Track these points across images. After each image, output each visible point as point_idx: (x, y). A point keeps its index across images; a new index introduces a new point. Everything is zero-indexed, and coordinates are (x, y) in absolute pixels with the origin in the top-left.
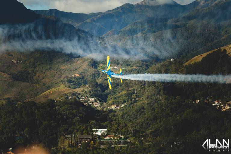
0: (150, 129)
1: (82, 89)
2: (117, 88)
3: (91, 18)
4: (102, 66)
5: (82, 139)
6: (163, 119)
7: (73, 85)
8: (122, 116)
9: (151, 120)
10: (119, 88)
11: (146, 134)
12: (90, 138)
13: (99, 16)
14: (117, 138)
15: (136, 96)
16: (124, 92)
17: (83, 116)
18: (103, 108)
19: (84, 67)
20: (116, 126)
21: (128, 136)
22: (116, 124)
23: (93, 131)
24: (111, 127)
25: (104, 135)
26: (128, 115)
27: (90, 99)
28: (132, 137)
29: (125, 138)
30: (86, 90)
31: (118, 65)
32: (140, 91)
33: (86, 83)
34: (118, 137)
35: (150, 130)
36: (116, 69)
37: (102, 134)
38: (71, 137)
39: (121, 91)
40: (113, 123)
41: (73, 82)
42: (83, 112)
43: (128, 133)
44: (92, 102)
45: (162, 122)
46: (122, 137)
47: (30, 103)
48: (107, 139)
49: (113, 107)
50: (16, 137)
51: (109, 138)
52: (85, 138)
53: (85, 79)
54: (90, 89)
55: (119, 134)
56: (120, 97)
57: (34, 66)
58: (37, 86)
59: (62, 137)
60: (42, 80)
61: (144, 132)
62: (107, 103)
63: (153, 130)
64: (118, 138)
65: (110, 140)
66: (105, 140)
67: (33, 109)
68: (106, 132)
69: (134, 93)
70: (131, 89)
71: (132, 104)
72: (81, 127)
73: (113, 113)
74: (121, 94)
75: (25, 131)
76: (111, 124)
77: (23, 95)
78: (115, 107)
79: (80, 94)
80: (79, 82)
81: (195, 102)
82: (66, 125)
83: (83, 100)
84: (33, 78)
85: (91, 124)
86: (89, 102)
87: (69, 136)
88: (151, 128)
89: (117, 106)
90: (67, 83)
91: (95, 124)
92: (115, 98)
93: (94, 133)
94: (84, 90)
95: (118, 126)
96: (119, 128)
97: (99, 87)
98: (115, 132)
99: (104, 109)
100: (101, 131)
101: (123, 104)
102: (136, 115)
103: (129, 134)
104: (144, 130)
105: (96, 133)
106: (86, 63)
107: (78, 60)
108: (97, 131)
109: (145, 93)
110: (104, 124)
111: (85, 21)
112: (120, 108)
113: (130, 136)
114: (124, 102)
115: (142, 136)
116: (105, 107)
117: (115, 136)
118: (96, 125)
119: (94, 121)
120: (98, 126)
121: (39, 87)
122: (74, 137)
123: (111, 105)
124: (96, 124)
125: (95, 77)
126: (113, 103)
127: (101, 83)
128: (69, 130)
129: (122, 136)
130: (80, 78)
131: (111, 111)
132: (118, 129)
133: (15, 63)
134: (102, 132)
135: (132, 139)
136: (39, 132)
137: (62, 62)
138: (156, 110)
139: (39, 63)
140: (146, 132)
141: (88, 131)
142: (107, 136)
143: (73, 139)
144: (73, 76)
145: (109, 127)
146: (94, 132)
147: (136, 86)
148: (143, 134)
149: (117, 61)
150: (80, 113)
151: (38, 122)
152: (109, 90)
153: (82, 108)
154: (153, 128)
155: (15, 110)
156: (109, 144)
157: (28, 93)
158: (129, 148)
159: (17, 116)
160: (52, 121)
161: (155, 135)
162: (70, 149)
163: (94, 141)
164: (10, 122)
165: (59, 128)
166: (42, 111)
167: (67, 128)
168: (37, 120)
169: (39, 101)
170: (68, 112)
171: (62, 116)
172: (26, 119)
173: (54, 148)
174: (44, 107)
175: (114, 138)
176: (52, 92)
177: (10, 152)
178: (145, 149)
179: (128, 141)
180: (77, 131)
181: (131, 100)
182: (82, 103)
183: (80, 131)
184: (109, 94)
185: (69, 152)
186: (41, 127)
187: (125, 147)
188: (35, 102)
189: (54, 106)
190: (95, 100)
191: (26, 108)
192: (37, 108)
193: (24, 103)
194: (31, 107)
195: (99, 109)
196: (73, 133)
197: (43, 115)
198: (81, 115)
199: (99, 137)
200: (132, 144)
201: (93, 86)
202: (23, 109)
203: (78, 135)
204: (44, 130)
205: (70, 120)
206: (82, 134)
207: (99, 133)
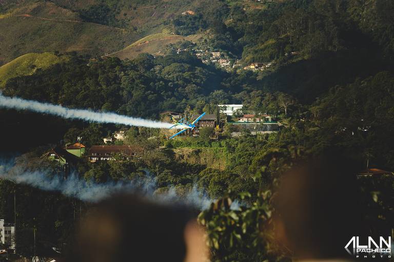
0: (316, 105)
1: (199, 36)
2: (259, 35)
6: (338, 87)
7: (184, 29)
10: (263, 34)
11: (309, 113)
12: (213, 121)
14: (260, 120)
15: (292, 48)
16: (271, 41)
17: (202, 82)
18: (236, 69)
20: (258, 99)
21: (279, 116)
22: (257, 97)
23: (219, 109)
24: (249, 100)
25: (238, 116)
28: (285, 118)
29: (273, 120)
30: (205, 37)
32: (298, 39)
33: (205, 27)
34: (262, 118)
37: (234, 114)
38: (182, 117)
39: (266, 40)
40: (252, 94)
41: (184, 24)
42: (201, 76)
43: (279, 111)
44: (217, 59)
45: (337, 92)
46: (268, 119)
47: (111, 60)
48: (243, 121)
49: (252, 67)
51: (246, 120)
52: (205, 121)
53: (205, 18)
54: (212, 36)
55: (263, 113)
56: (265, 49)
58: (122, 31)
59: (167, 119)
60: (131, 21)
61: (305, 110)
62: (243, 61)
63: (321, 106)
64: (262, 120)
65: (247, 123)
66: (240, 123)
67: (116, 71)
68: (241, 109)
69: (287, 43)
70: (283, 36)
71: (285, 61)
72: (198, 101)
73: (252, 78)
74: (265, 44)
76: (250, 96)
77: (99, 47)
78: (256, 67)
79: (196, 44)
80: (193, 24)
82: (173, 98)
83: (202, 54)
84: (116, 17)
85: (216, 96)
86: (211, 58)
87: (178, 116)
88: (317, 102)
89: (260, 66)
90: (173, 25)
91: (222, 96)
92: (256, 52)
93: (221, 112)
94: (202, 38)
95: (262, 99)
96: (262, 102)
97: (228, 33)
98: (255, 110)
99: (238, 71)
100: (233, 108)
101: (269, 61)
103: (281, 113)
104: (305, 106)
105: (225, 112)
108: (225, 108)
109: (308, 43)
110: (238, 96)
112: (265, 68)
113: (281, 116)
114: (272, 58)
115: (303, 117)
116: (239, 67)
117: (257, 116)
118: (224, 98)
119: (220, 91)
120: (227, 100)
121: (126, 32)
122: (187, 119)
123: (250, 65)
124: (224, 96)
125: (221, 15)
126: (253, 61)
127: (231, 25)
128: (178, 106)
129: (268, 117)
130: (195, 18)
131: (250, 73)
132: (261, 104)
134: (235, 109)
135: (286, 122)
136: (128, 110)
140: (309, 109)
141: (210, 108)
142: (242, 116)
144: (184, 13)
145: (246, 101)
146: (221, 109)
147: (292, 31)
148: (305, 113)
150: (196, 77)
151: (125, 92)
152: (245, 38)
153: (199, 68)
154: (320, 103)
155: (85, 73)
156: (248, 131)
157: (107, 43)
158: (281, 137)
159: (89, 82)
160: (149, 92)
161: (325, 115)
162: (180, 139)
163: (222, 125)
164: (77, 92)
165: (160, 103)
166: (132, 73)
167: (175, 102)
168: (123, 89)
169: (127, 57)
170: (175, 75)
171: (166, 82)
172: (104, 87)
173: (154, 137)
174: (134, 68)
175: (255, 120)
176: (147, 42)
177: (78, 144)
178: (307, 138)
179: (280, 124)
180: (192, 108)
181: (283, 55)
182: (200, 61)
183: (196, 107)
184: (245, 44)
185: (179, 144)
186: (130, 102)
187: (273, 134)
188: (119, 59)
189: (153, 66)
190: (222, 56)
191: (105, 68)
192: (124, 68)
193: (101, 60)
194: (113, 67)
195: (229, 70)
196: (185, 111)
197: (133, 80)
198: (198, 81)
199: (229, 118)
200: (286, 130)
201: (217, 31)
202: (100, 71)
203: (193, 115)
204: (136, 106)
205: (180, 89)
206: (201, 112)
207: (229, 112)
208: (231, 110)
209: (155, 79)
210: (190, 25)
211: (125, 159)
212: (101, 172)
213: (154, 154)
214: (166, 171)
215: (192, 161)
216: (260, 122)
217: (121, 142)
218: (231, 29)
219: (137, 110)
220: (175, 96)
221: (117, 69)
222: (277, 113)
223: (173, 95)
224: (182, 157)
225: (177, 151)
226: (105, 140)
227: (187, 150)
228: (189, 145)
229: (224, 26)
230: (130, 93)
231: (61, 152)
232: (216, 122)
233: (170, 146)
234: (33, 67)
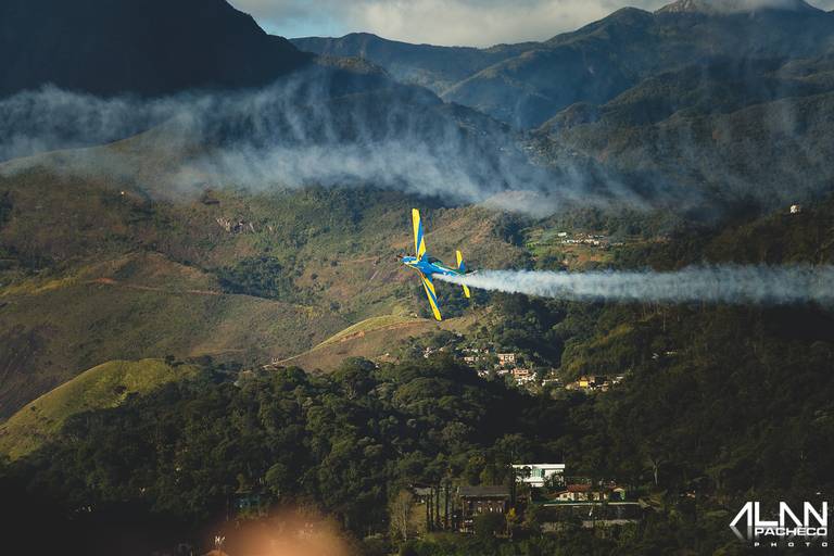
0: (722, 462)
1: (471, 320)
2: (597, 317)
3: (498, 65)
4: (540, 238)
5: (473, 499)
6: (766, 424)
8: (619, 416)
9: (721, 428)
10: (605, 315)
11: (706, 481)
12: (501, 498)
13: (524, 55)
14: (601, 497)
15: (668, 342)
16: (623, 329)
17: (478, 418)
18: (549, 388)
19: (475, 240)
20: (596, 452)
21: (641, 488)
22: (596, 447)
23: (514, 473)
24: (578, 454)
25: (553, 487)
26: (641, 413)
27: (501, 356)
28: (655, 491)
29: (629, 497)
30: (484, 323)
31: (596, 230)
32: (681, 323)
33: (483, 299)
34: (606, 492)
35: (722, 467)
36: (593, 245)
37: (547, 483)
38: (437, 492)
39: (613, 327)
40: (584, 441)
42: (476, 404)
43: (641, 478)
44: (509, 367)
45: (764, 434)
46: (619, 493)
47: (285, 374)
48: (566, 499)
49: (584, 384)
50: (239, 496)
51: (571, 496)
52: (485, 499)
54: (498, 320)
55: (607, 481)
56: (610, 346)
57: (295, 241)
58: (307, 312)
59: (405, 496)
60: (327, 291)
61: (697, 473)
62: (563, 371)
63: (731, 465)
64: (605, 497)
65: (574, 502)
66: (560, 502)
67: (295, 397)
68: (560, 474)
69: (657, 332)
70: (648, 318)
71: (652, 371)
72: (469, 457)
73: (583, 407)
74: (611, 335)
75: (268, 474)
76: (579, 445)
77: (260, 347)
78: (592, 385)
79: (463, 338)
80: (458, 294)
82: (417, 452)
83: (477, 359)
84: (294, 282)
85: (508, 446)
86: (496, 366)
87: (427, 491)
88: (722, 456)
89: (600, 381)
90: (416, 298)
91: (522, 445)
92: (591, 352)
93: (519, 479)
94: (477, 324)
95: (606, 452)
96: (607, 458)
97: (531, 312)
98: (592, 474)
99: (553, 393)
100: (544, 470)
101: (618, 372)
102: (669, 413)
103: (646, 480)
104: (698, 467)
105: (526, 480)
106: (485, 227)
107: (455, 217)
108: (527, 473)
109: (701, 331)
110: (555, 445)
111: (476, 76)
112: (610, 386)
113: (647, 487)
114: (625, 364)
115: (693, 487)
116: (555, 385)
117: (595, 488)
118: (525, 450)
120: (530, 455)
121: (316, 314)
122: (448, 496)
123: (579, 379)
124: (524, 447)
126: (584, 372)
128: (428, 469)
129: (619, 489)
131: (579, 396)
132: (603, 463)
133: (228, 229)
134: (548, 473)
135: (656, 499)
136: (321, 479)
137: (397, 225)
138: (741, 392)
139: (311, 231)
140: (706, 472)
141: (496, 472)
142: (563, 489)
143: (443, 501)
145: (571, 455)
146: (520, 475)
147: (666, 306)
148: (697, 480)
149: (594, 218)
150: (464, 406)
151: (315, 440)
152: (568, 324)
153: (472, 389)
154: (728, 458)
155: (230, 401)
156: (576, 520)
157: (275, 337)
158: (647, 531)
159: (240, 421)
160: (366, 439)
161: (739, 483)
162: (432, 539)
163: (520, 508)
164: (215, 443)
165: (390, 463)
166: (329, 401)
167: (421, 460)
168: (310, 435)
169: (318, 366)
170: (421, 403)
171: (403, 417)
172: (271, 430)
173: (377, 536)
174: (334, 389)
175: (591, 497)
176: (361, 334)
177: (216, 552)
178: (702, 534)
179: (643, 505)
180: (458, 471)
181: (649, 357)
182: (473, 372)
183: (467, 471)
184: (567, 335)
185: (430, 550)
186: (326, 461)
187: (630, 526)
188: (301, 371)
189: (373, 384)
190: (520, 362)
191: (272, 390)
192: (312, 390)
193: (264, 373)
194: (288, 388)
195: (534, 391)
196: (443, 480)
197: (333, 415)
198: (470, 414)
199: (536, 492)
200: (657, 518)
201: (509, 310)
202: (261, 397)
203: (461, 488)
204: (339, 471)
205: (431, 433)
206: (476, 481)
207: (536, 480)
208: (539, 475)
209: (378, 412)
210: (451, 297)
216: (602, 500)
218: (538, 305)
219: (340, 479)
220: (420, 448)
221: (297, 391)
222: (636, 481)
223: (416, 445)
228: (452, 550)
229: (524, 299)
230: (326, 444)
232: (507, 502)
234: (121, 389)
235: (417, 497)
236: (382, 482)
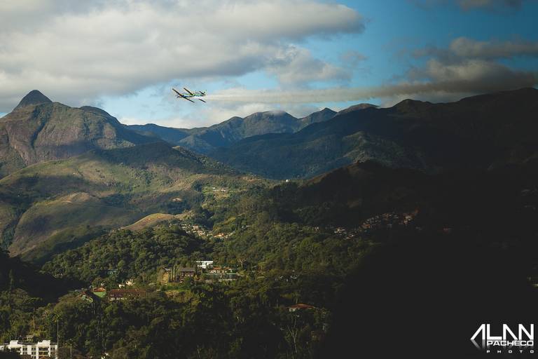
0: (263, 261)
1: (184, 215)
2: (224, 214)
3: (194, 134)
4: (206, 189)
5: (184, 272)
6: (277, 249)
7: (174, 210)
8: (231, 246)
9: (263, 250)
10: (227, 214)
11: (258, 267)
12: (193, 272)
13: (203, 131)
14: (225, 272)
15: (247, 223)
16: (233, 218)
17: (186, 246)
20: (223, 258)
21: (237, 269)
22: (223, 256)
23: (197, 264)
24: (217, 258)
25: (209, 268)
26: (238, 245)
27: (194, 227)
28: (242, 270)
29: (234, 272)
30: (188, 216)
31: (225, 187)
32: (251, 217)
33: (188, 209)
34: (226, 270)
36: (223, 192)
37: (207, 267)
38: (172, 270)
39: (230, 217)
40: (219, 254)
42: (185, 242)
43: (238, 266)
44: (196, 230)
45: (276, 252)
46: (230, 271)
47: (125, 232)
48: (213, 272)
49: (220, 236)
51: (215, 271)
52: (188, 272)
53: (188, 203)
54: (193, 215)
55: (227, 266)
56: (228, 224)
59: (162, 271)
60: (139, 205)
61: (255, 265)
62: (214, 231)
63: (266, 262)
65: (216, 273)
66: (211, 273)
68: (212, 264)
69: (243, 219)
70: (240, 215)
71: (241, 231)
72: (183, 259)
73: (220, 243)
74: (229, 221)
75: (119, 264)
77: (117, 223)
78: (223, 236)
79: (182, 221)
80: (180, 207)
81: (315, 230)
82: (166, 257)
83: (186, 227)
84: (128, 202)
85: (195, 255)
86: (192, 230)
87: (169, 269)
88: (263, 259)
89: (225, 235)
90: (167, 208)
91: (200, 255)
92: (222, 226)
93: (198, 266)
94: (186, 216)
95: (226, 257)
96: (226, 259)
97: (203, 213)
98: (222, 265)
99: (210, 238)
101: (231, 232)
102: (247, 245)
104: (256, 262)
105: (201, 266)
106: (189, 185)
108: (201, 264)
109: (257, 219)
110: (210, 255)
112: (228, 237)
113: (239, 269)
114: (233, 230)
115: (254, 269)
116: (211, 236)
117: (222, 269)
118: (201, 257)
119: (198, 252)
122: (176, 271)
123: (218, 234)
125: (199, 201)
126: (220, 232)
127: (205, 208)
128: (170, 262)
129: (230, 269)
130: (182, 203)
131: (218, 240)
132: (225, 261)
134: (208, 264)
135: (242, 272)
136: (136, 265)
138: (270, 239)
140: (258, 264)
141: (191, 264)
142: (212, 269)
143: (174, 273)
144: (174, 200)
145: (215, 258)
147: (246, 211)
148: (255, 267)
150: (182, 243)
151: (134, 253)
152: (215, 217)
153: (184, 237)
154: (265, 259)
156: (216, 278)
158: (239, 283)
159: (110, 247)
160: (150, 253)
161: (268, 268)
162: (170, 285)
163: (199, 275)
164: (102, 254)
165: (158, 260)
166: (139, 241)
167: (168, 260)
168: (132, 251)
169: (136, 229)
170: (168, 241)
171: (162, 246)
172: (120, 249)
173: (153, 284)
174: (140, 236)
175: (221, 272)
176: (149, 219)
177: (101, 289)
178: (257, 284)
179: (239, 275)
180: (179, 263)
181: (241, 227)
182: (185, 232)
183: (182, 263)
184: (215, 220)
185: (169, 288)
186: (137, 260)
187: (233, 281)
188: (130, 231)
189: (152, 235)
190: (200, 228)
191: (120, 237)
192: (133, 237)
193: (118, 231)
194: (126, 236)
195: (204, 238)
196: (174, 266)
197: (139, 245)
198: (183, 245)
199: (204, 270)
200: (242, 278)
201: (196, 212)
202: (117, 239)
203: (180, 269)
204: (141, 263)
205: (171, 251)
206: (185, 266)
207: (204, 266)
208: (205, 264)
209: (153, 244)
210: (178, 208)
211: (133, 298)
212: (117, 308)
213: (152, 295)
214: (161, 306)
215: (179, 300)
217: (131, 287)
218: (206, 210)
220: (168, 256)
221: (128, 237)
222: (235, 267)
223: (166, 255)
224: (172, 296)
225: (168, 293)
226: (120, 286)
227: (176, 292)
228: (177, 288)
229: (201, 208)
230: (137, 255)
231: (89, 293)
232: (195, 273)
233: (164, 289)
234: (72, 236)
235: (166, 271)
236: (155, 266)
